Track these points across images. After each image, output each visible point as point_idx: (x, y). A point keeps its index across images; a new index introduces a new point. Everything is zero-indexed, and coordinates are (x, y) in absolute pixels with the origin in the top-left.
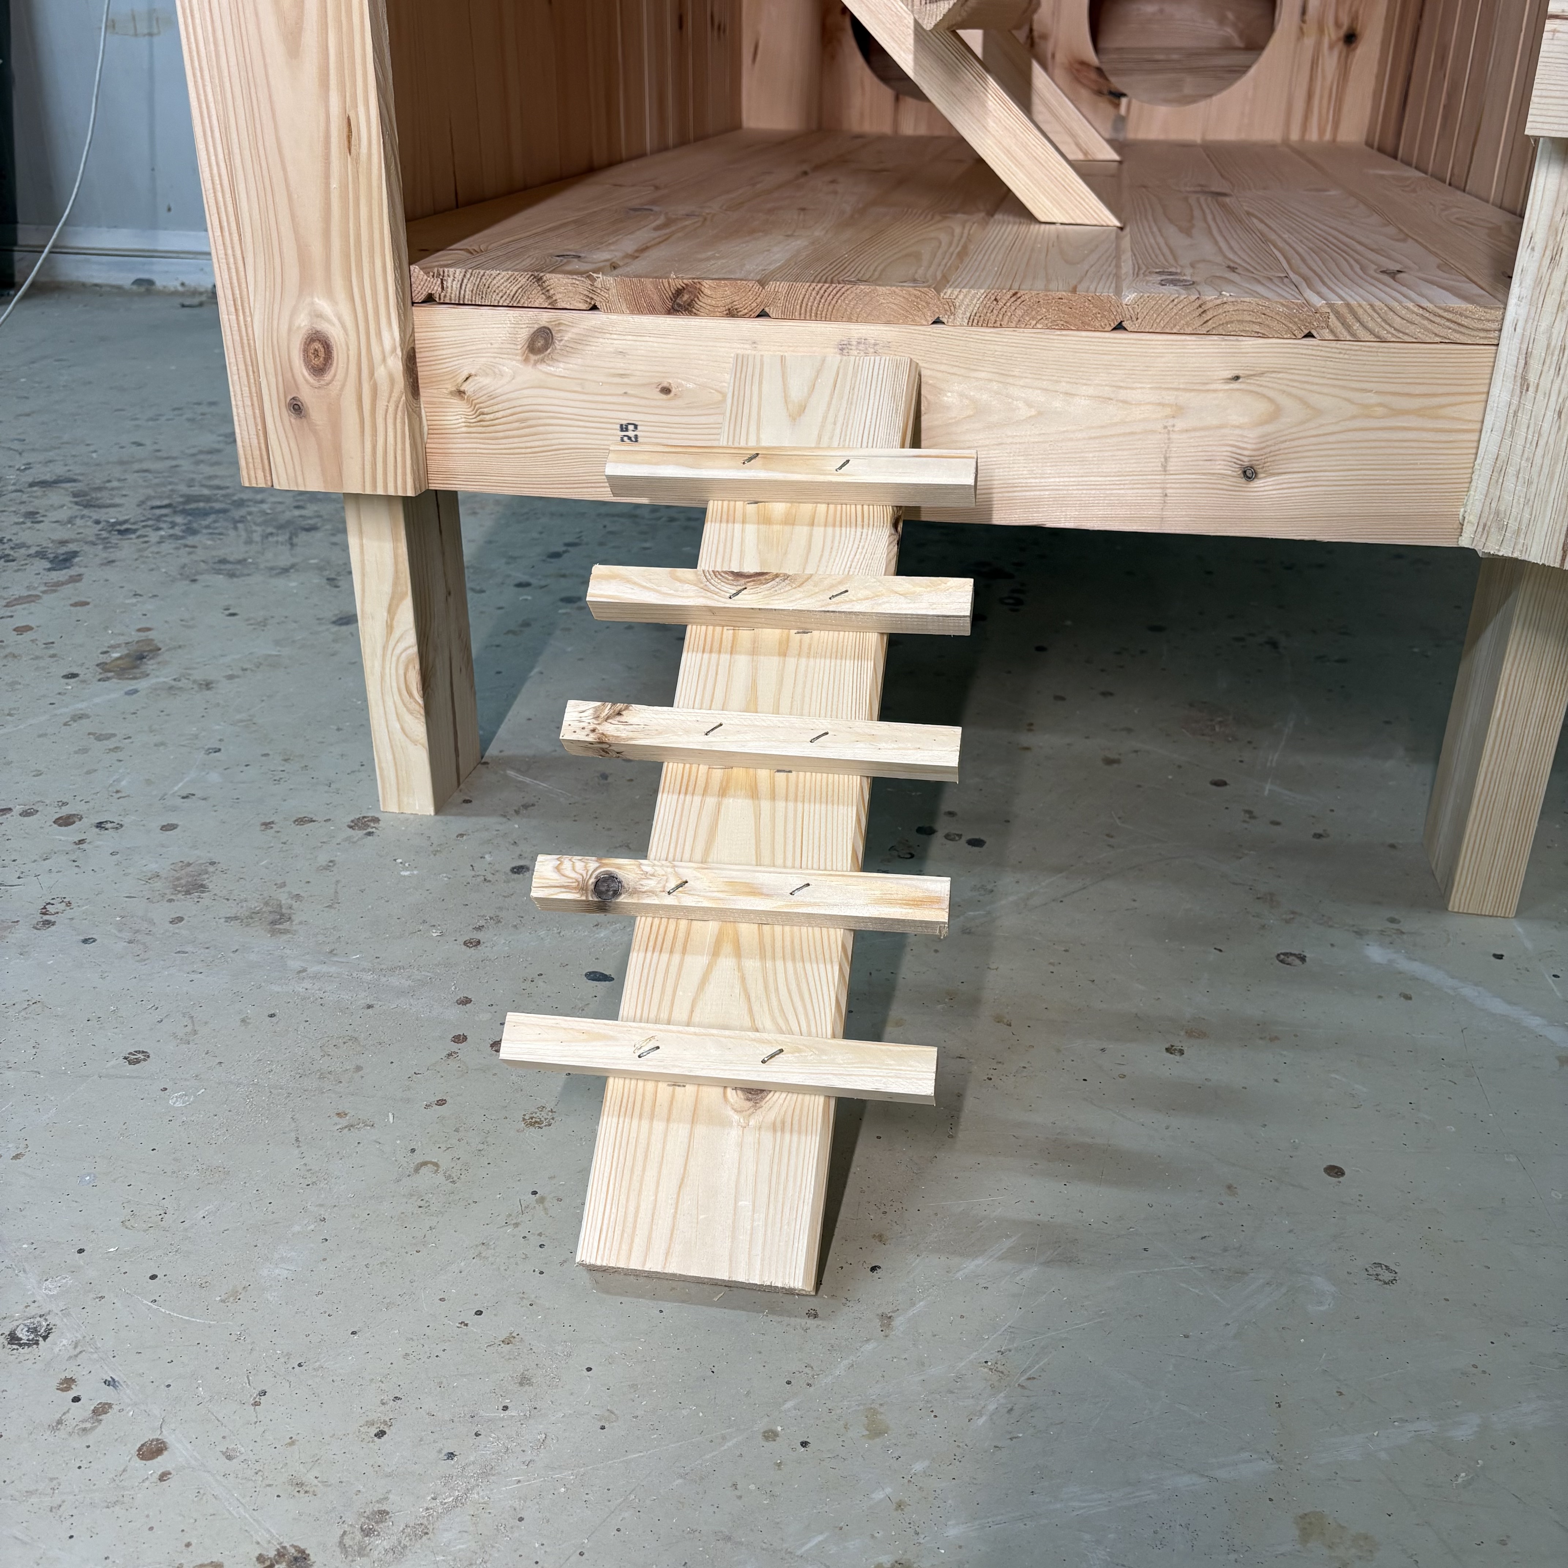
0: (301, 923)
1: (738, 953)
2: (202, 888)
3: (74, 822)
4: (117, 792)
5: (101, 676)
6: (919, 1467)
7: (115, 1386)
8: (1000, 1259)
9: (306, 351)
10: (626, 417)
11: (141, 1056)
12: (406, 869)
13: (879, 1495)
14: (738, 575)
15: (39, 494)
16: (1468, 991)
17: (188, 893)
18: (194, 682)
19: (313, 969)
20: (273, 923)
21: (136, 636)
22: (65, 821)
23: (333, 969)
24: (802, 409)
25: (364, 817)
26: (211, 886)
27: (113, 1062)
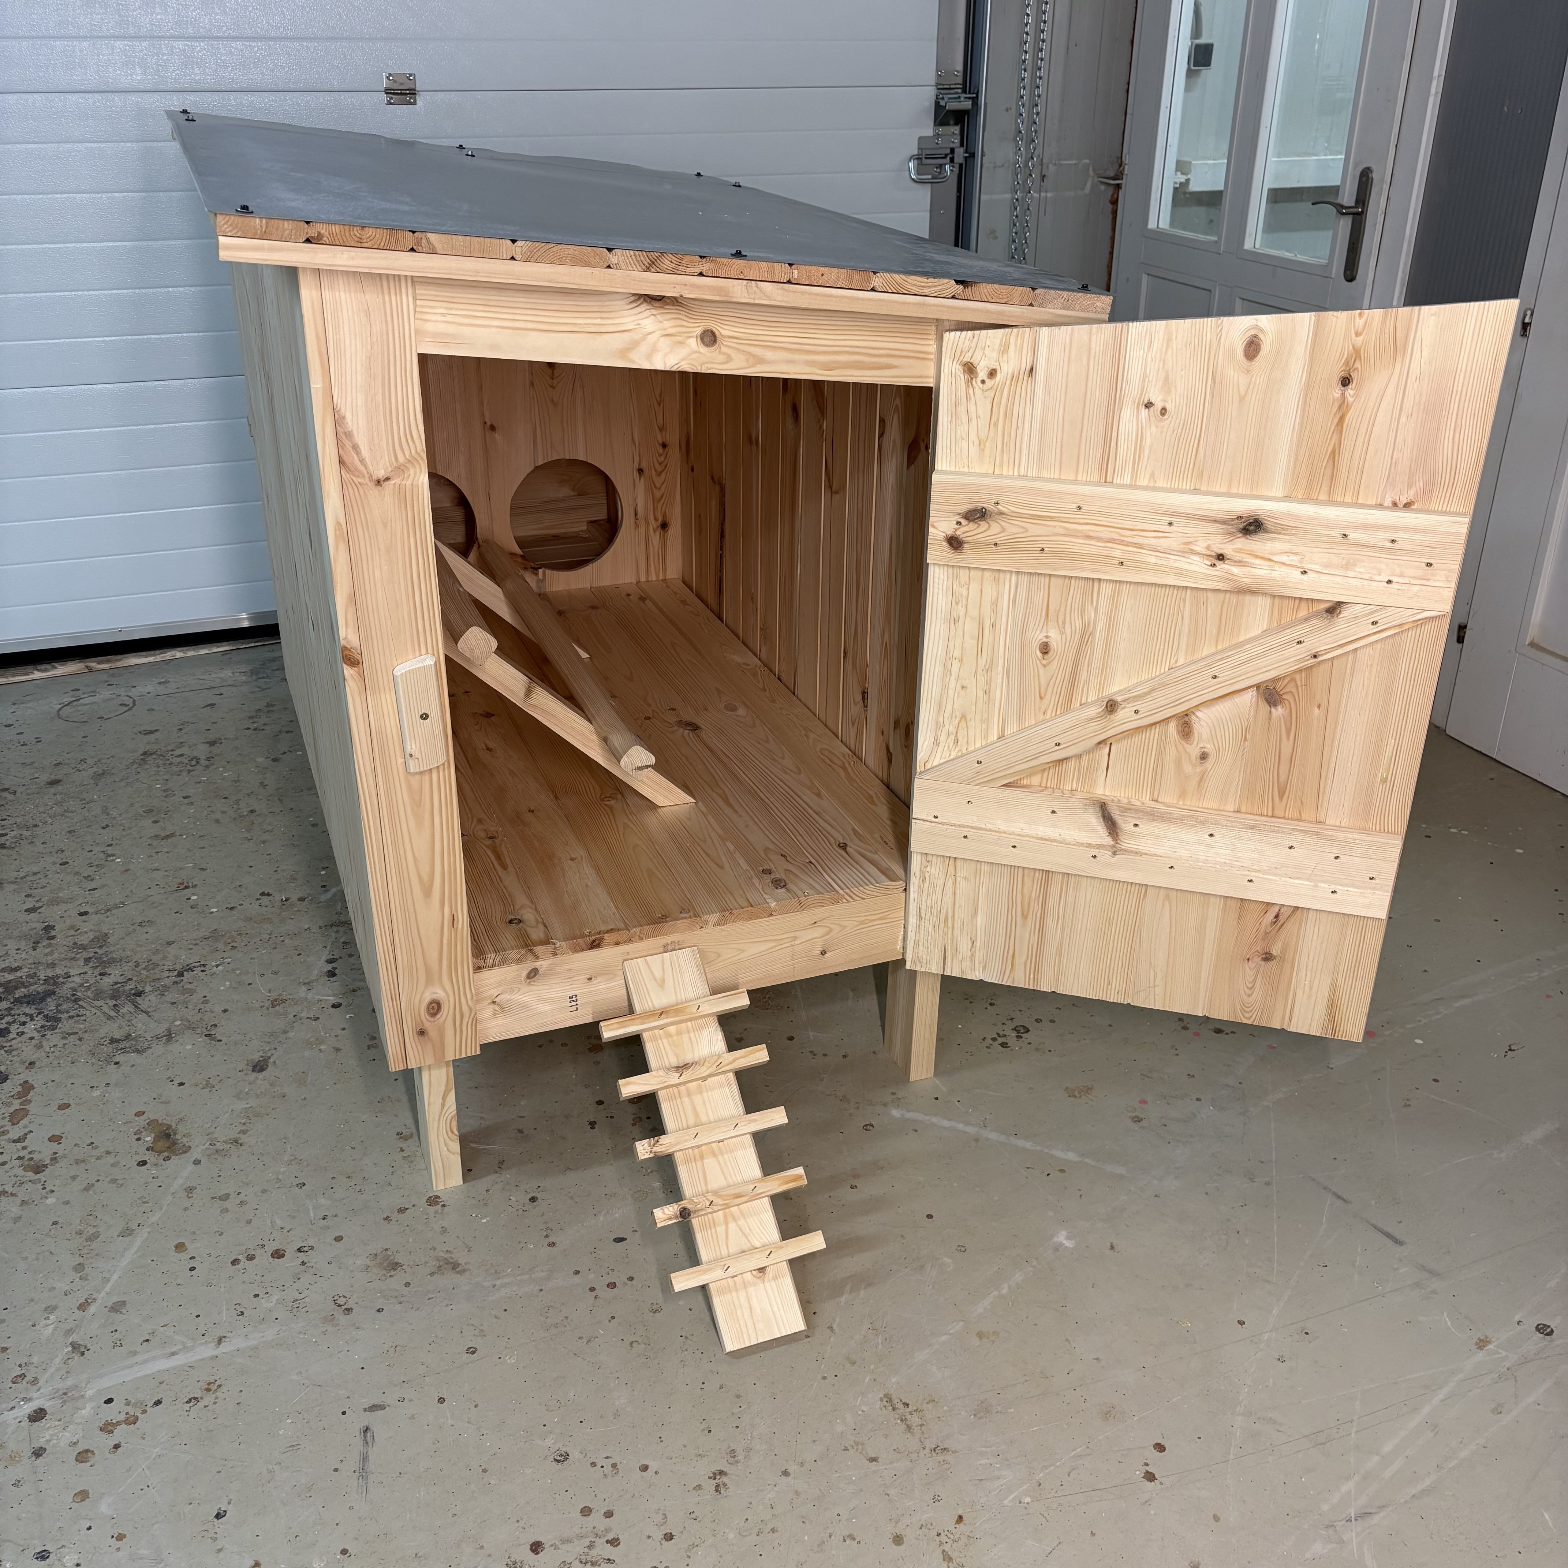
0: (466, 1264)
1: (735, 1220)
2: (398, 1264)
3: (283, 1254)
4: (282, 1228)
5: (161, 1157)
6: (872, 1367)
8: (850, 1293)
9: (428, 1008)
10: (571, 993)
11: (472, 1349)
13: (867, 1380)
14: (678, 1068)
16: (934, 1120)
17: (394, 1269)
18: (225, 1142)
19: (498, 1283)
20: (453, 1268)
21: (142, 1121)
22: (278, 1255)
23: (506, 1280)
24: (664, 981)
25: (432, 1198)
27: (463, 1357)
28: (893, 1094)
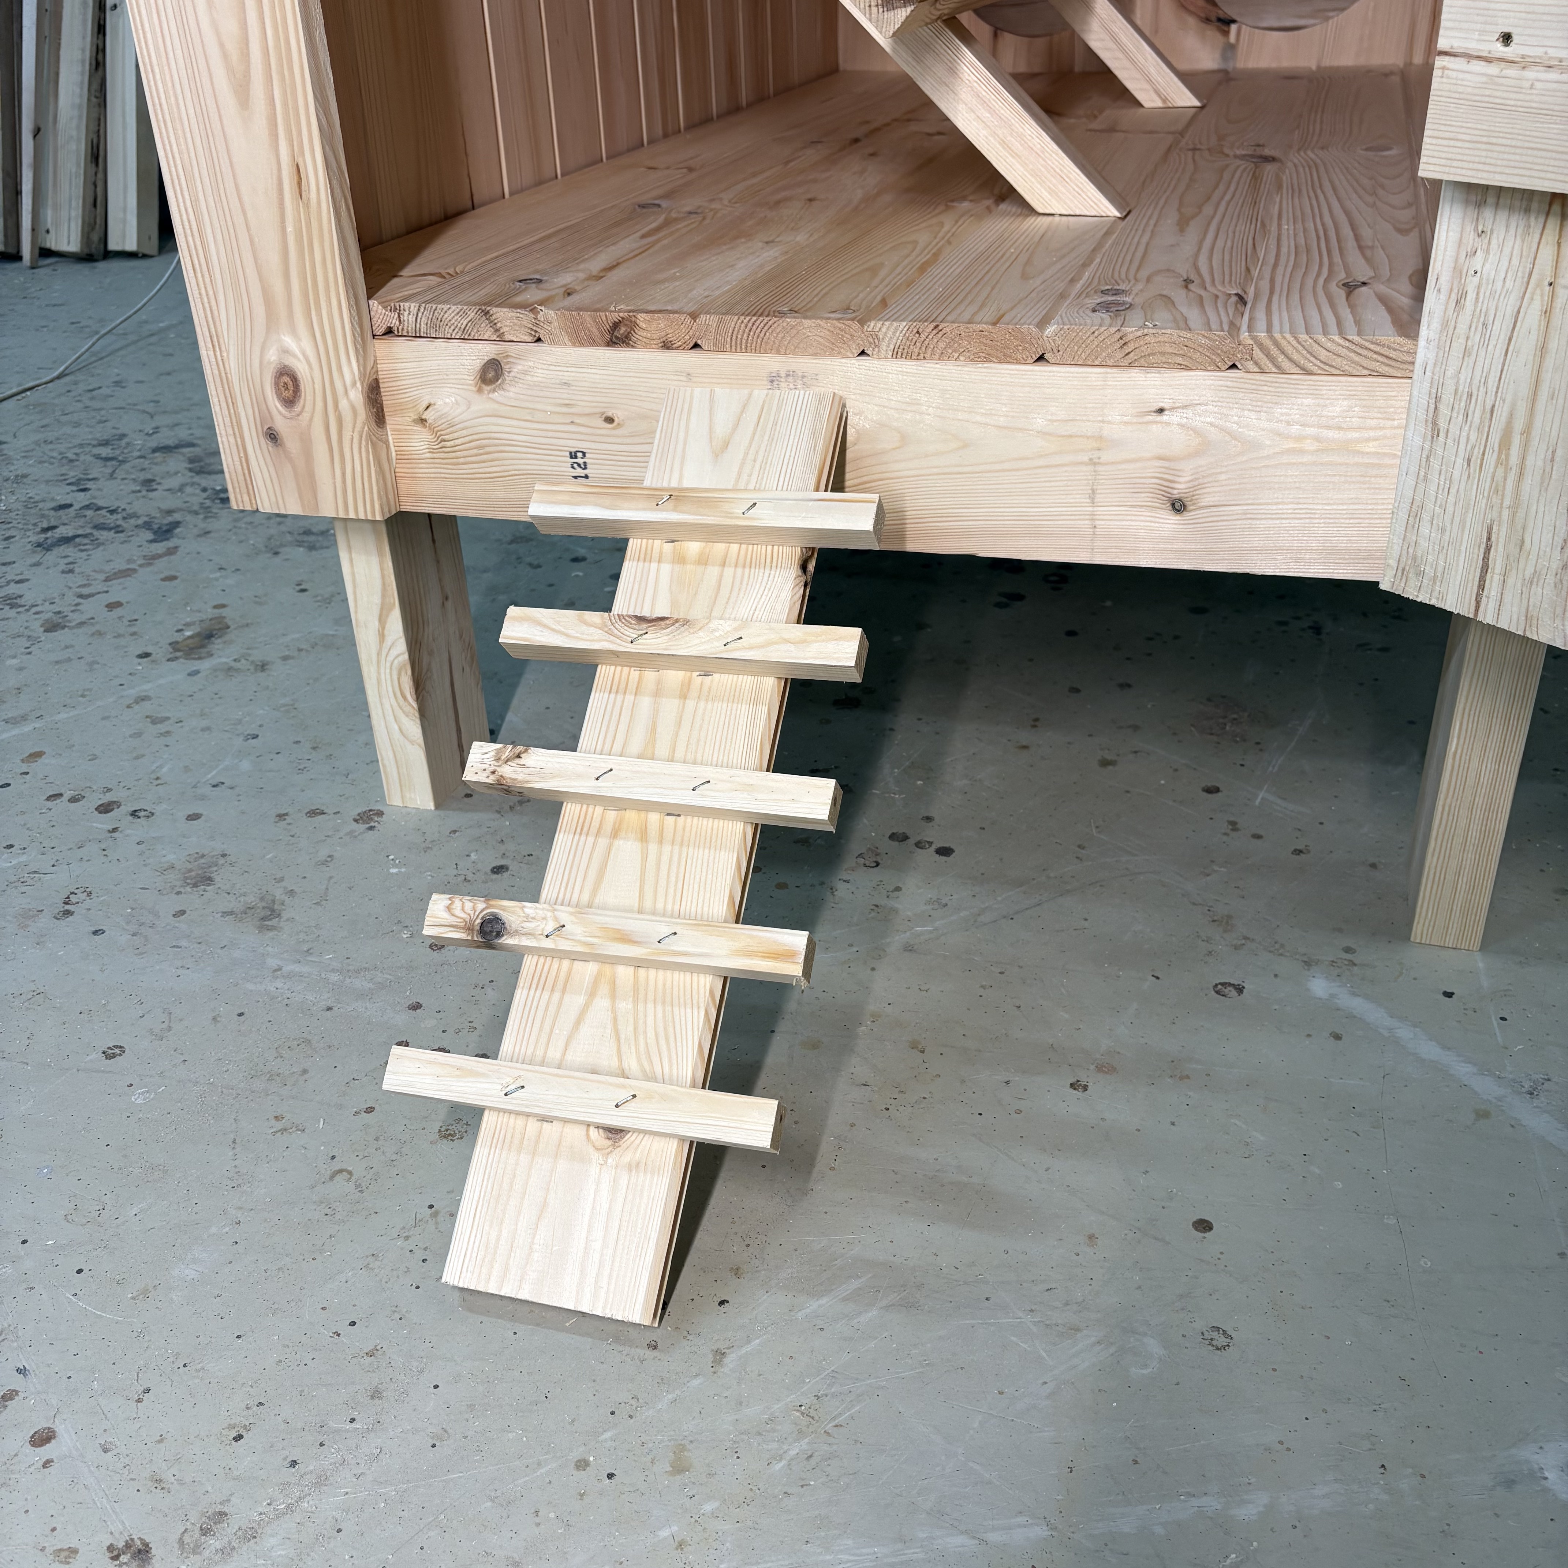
0: (288, 920)
1: (613, 995)
2: (208, 880)
3: (112, 810)
4: (158, 778)
5: (171, 656)
6: (708, 1507)
7: (25, 1375)
8: (845, 1299)
9: (277, 384)
10: (575, 446)
11: (117, 1051)
12: (395, 866)
13: (664, 1533)
14: (641, 619)
15: (159, 460)
16: (1404, 1033)
17: (195, 885)
18: (253, 662)
19: (288, 968)
20: (263, 919)
21: (210, 613)
22: (105, 809)
23: (305, 969)
24: (726, 445)
25: (370, 810)
26: (217, 879)
27: (93, 1056)
28: (1348, 950)
